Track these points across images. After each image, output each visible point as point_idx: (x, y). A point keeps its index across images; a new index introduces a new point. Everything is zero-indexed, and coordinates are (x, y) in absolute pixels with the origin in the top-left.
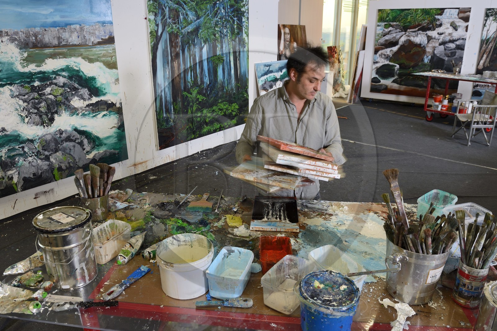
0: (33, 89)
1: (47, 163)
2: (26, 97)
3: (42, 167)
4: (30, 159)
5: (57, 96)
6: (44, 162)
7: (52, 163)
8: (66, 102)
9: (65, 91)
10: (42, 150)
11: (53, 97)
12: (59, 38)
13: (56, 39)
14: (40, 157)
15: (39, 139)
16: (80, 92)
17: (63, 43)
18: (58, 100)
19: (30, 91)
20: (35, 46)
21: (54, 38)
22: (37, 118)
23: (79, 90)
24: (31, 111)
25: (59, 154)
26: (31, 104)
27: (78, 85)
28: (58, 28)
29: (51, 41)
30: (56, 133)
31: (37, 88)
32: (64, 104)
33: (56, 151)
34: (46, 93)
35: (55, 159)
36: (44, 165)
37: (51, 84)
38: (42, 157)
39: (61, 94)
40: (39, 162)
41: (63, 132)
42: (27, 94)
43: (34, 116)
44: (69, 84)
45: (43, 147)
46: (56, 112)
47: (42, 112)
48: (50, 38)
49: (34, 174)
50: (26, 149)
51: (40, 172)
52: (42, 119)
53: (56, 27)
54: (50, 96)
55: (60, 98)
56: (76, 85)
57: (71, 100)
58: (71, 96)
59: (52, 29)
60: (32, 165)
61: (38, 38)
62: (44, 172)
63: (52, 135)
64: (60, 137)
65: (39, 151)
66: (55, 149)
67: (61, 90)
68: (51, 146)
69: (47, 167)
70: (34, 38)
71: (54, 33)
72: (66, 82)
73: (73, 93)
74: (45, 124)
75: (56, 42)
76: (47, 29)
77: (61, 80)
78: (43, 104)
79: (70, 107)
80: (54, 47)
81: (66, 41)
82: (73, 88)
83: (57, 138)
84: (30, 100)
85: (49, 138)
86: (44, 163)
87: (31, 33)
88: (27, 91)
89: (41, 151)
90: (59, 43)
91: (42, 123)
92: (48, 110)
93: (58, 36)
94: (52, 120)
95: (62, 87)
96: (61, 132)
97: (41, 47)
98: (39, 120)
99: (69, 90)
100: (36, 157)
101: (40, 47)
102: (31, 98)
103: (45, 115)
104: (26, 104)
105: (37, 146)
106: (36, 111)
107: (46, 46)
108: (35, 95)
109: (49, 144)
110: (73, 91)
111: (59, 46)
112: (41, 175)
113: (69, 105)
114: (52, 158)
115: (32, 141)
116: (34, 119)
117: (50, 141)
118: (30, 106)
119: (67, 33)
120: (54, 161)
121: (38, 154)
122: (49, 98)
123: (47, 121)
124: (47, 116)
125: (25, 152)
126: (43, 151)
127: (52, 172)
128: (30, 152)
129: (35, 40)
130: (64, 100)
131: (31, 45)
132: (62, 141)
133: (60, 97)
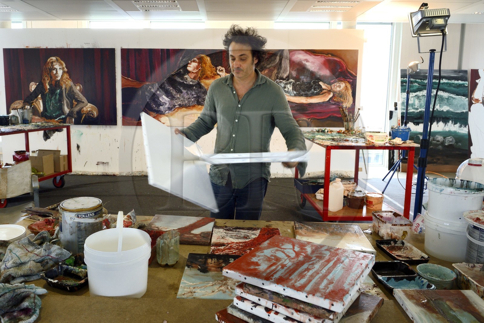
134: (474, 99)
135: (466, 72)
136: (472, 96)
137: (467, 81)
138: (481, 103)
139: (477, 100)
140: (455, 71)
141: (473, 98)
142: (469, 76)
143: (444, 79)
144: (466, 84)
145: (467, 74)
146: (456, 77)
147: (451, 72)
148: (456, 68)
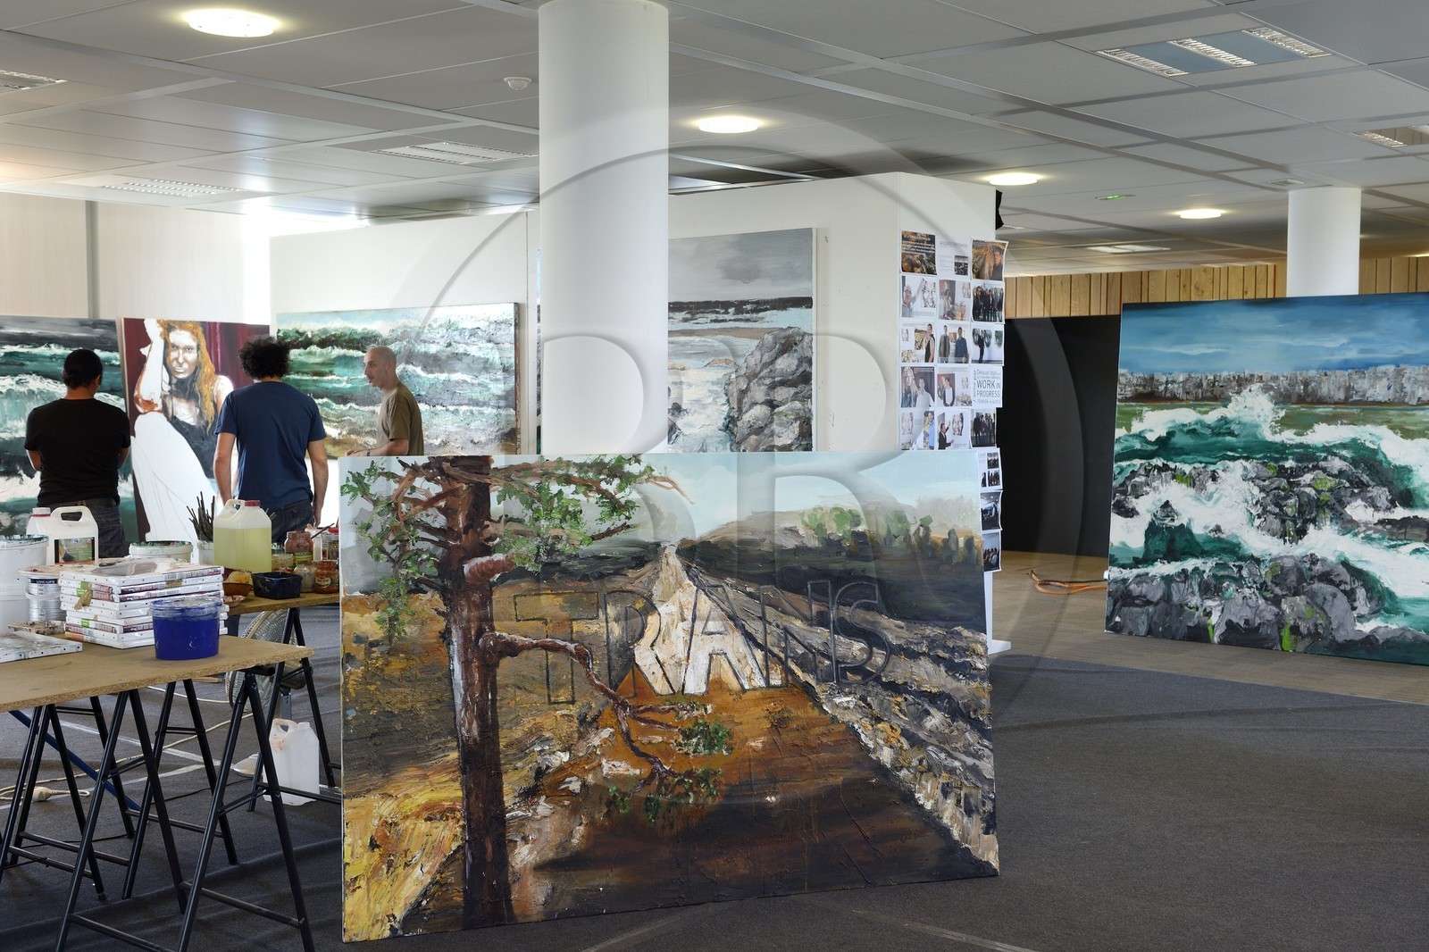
0: (1282, 472)
1: (1274, 609)
2: (1267, 483)
3: (1264, 613)
4: (1247, 591)
5: (1322, 491)
6: (1268, 605)
7: (1284, 612)
8: (1337, 506)
9: (1339, 484)
10: (1272, 582)
11: (1314, 492)
12: (1348, 389)
13: (1342, 390)
14: (1265, 594)
15: (1270, 561)
16: (1369, 492)
17: (1355, 398)
18: (1322, 498)
19: (1275, 474)
20: (1301, 400)
21: (1340, 388)
22: (1276, 524)
23: (1370, 489)
24: (1269, 508)
25: (1300, 600)
26: (1271, 496)
27: (1368, 479)
28: (1349, 371)
29: (1332, 393)
30: (1305, 559)
31: (1289, 471)
32: (1332, 508)
33: (1296, 593)
34: (1302, 483)
35: (1292, 607)
36: (1269, 612)
37: (1316, 468)
38: (1269, 595)
39: (1331, 490)
40: (1260, 602)
41: (1318, 560)
42: (1270, 478)
43: (1271, 517)
44: (1350, 473)
45: (1275, 577)
46: (1314, 521)
47: (1286, 514)
48: (1332, 388)
49: (1247, 622)
50: (1245, 573)
51: (1258, 621)
52: (1285, 528)
53: (1346, 369)
54: (1308, 490)
55: (1326, 496)
56: (1365, 478)
57: (1348, 503)
58: (1350, 497)
59: (1339, 373)
60: (1247, 604)
61: (1310, 387)
62: (1264, 623)
63: (1294, 559)
64: (1310, 569)
65: (1265, 582)
66: (1294, 588)
67: (1331, 482)
68: (1288, 581)
69: (1273, 617)
70: (1302, 387)
71: (1342, 380)
72: (1345, 468)
73: (1356, 491)
74: (1287, 538)
75: (1341, 395)
76: (1329, 373)
77: (1336, 464)
78: (1292, 501)
79: (1343, 516)
80: (1336, 403)
81: (1360, 394)
82: (1356, 482)
83: (1304, 570)
84: (1271, 490)
85: (1288, 563)
86: (1270, 607)
87: (1300, 378)
88: (1271, 473)
89: (1270, 584)
90: (1346, 398)
91: (1283, 535)
92: (1299, 514)
93: (1347, 384)
94: (1301, 533)
95: (1335, 476)
96: (1314, 560)
97: (1312, 403)
98: (1279, 527)
99: (1347, 485)
100: (1257, 592)
101: (1309, 403)
102: (1274, 486)
103: (1291, 520)
104: (1263, 495)
105: (1263, 573)
106: (1277, 510)
107: (1321, 402)
108: (1282, 482)
109: (1286, 575)
110: (1356, 488)
111: (1345, 402)
112: (1258, 628)
113: (1342, 514)
114: (1285, 603)
115: (1258, 561)
116: (1271, 523)
117: (1288, 571)
118: (1269, 499)
119: (1366, 381)
120: (1288, 611)
121: (1263, 587)
122: (1306, 492)
123: (1292, 533)
124: (1296, 524)
125: (1241, 576)
126: (1273, 586)
127: (1280, 629)
128: (1250, 580)
129: (1304, 389)
130: (1334, 501)
131: (1294, 398)
132: (1312, 578)
133: (1328, 494)
134: (140, 400)
135: (111, 325)
136: (136, 393)
137: (117, 351)
138: (158, 411)
139: (149, 405)
140: (82, 324)
141: (137, 399)
142: (121, 336)
143: (52, 345)
144: (116, 359)
145: (115, 330)
146: (86, 338)
147: (71, 326)
148: (84, 314)
